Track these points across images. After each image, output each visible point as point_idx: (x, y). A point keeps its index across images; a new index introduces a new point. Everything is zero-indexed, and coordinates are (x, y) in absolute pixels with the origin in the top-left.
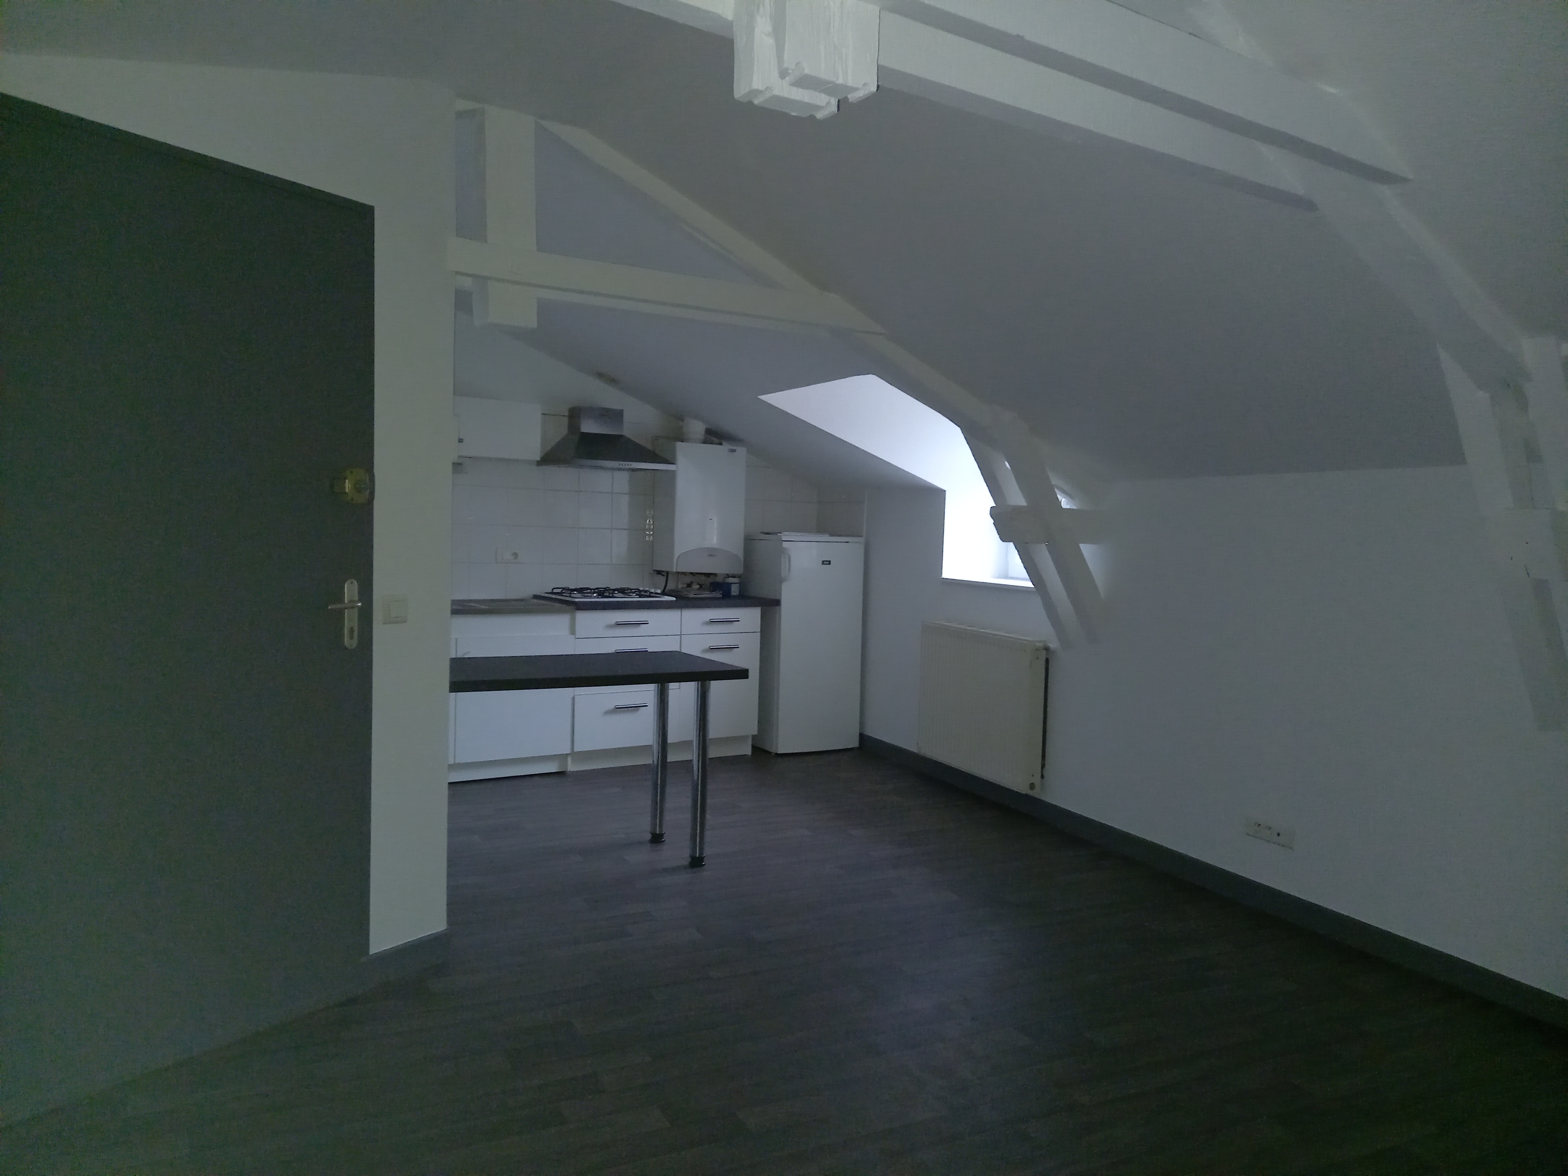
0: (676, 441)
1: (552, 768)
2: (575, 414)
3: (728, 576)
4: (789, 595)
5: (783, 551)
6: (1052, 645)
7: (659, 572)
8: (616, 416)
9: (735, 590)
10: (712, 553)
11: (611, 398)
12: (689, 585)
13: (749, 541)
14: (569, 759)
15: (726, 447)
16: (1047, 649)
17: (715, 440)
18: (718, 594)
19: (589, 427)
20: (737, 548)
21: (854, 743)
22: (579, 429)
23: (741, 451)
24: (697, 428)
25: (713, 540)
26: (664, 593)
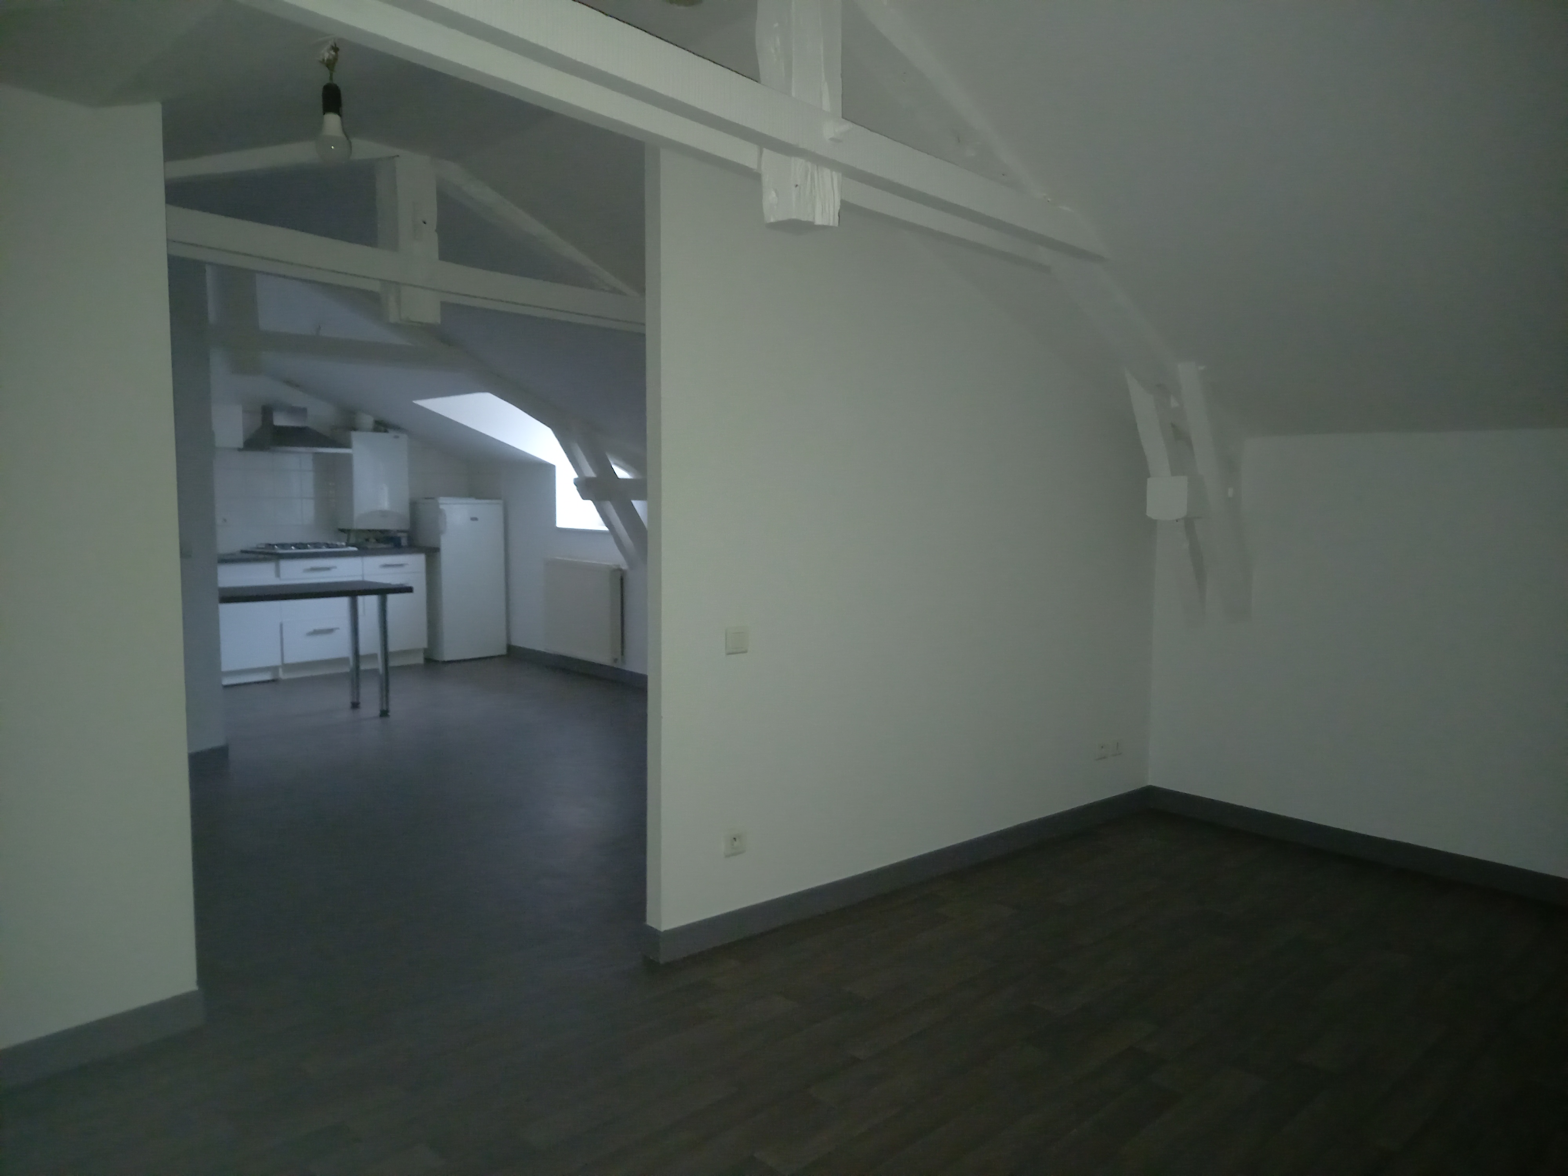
0: (351, 431)
1: (267, 677)
2: (267, 412)
3: (398, 531)
4: (448, 546)
5: (440, 512)
6: (625, 567)
7: (343, 531)
8: (302, 412)
9: (404, 542)
10: (384, 514)
11: (298, 399)
12: (367, 540)
13: (414, 506)
14: (280, 670)
15: (392, 433)
16: (620, 570)
17: (383, 428)
18: (390, 546)
19: (281, 420)
20: (404, 510)
21: (503, 651)
22: (272, 421)
23: (404, 437)
24: (368, 420)
25: (385, 505)
26: (348, 545)
